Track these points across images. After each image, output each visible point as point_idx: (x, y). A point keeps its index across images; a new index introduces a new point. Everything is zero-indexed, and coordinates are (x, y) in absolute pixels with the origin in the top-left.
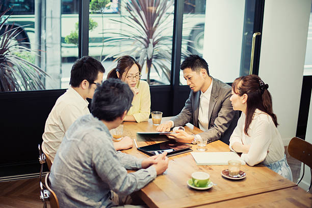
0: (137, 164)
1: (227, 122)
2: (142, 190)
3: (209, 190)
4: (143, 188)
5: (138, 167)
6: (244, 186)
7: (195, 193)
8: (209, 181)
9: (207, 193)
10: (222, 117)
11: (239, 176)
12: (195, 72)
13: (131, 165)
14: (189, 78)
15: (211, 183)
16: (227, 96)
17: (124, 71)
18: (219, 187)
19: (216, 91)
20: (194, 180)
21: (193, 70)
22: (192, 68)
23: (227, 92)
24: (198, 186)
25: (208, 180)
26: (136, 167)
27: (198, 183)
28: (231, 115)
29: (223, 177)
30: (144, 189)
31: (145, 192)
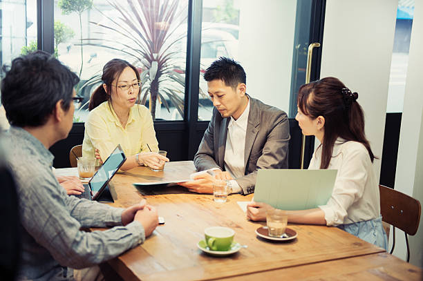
0: (115, 216)
1: (277, 162)
2: (120, 258)
3: (234, 256)
4: (121, 254)
5: (116, 221)
6: (294, 251)
7: (210, 260)
8: (234, 241)
9: (230, 261)
10: (270, 154)
11: (285, 235)
12: (230, 88)
13: (103, 219)
14: (220, 97)
15: (238, 244)
16: (276, 123)
17: (112, 80)
18: (252, 252)
19: (256, 116)
20: (207, 238)
21: (228, 83)
22: (225, 81)
23: (275, 116)
24: (214, 248)
25: (232, 238)
26: (111, 221)
27: (214, 242)
28: (282, 150)
29: (259, 238)
30: (124, 257)
31: (124, 261)
